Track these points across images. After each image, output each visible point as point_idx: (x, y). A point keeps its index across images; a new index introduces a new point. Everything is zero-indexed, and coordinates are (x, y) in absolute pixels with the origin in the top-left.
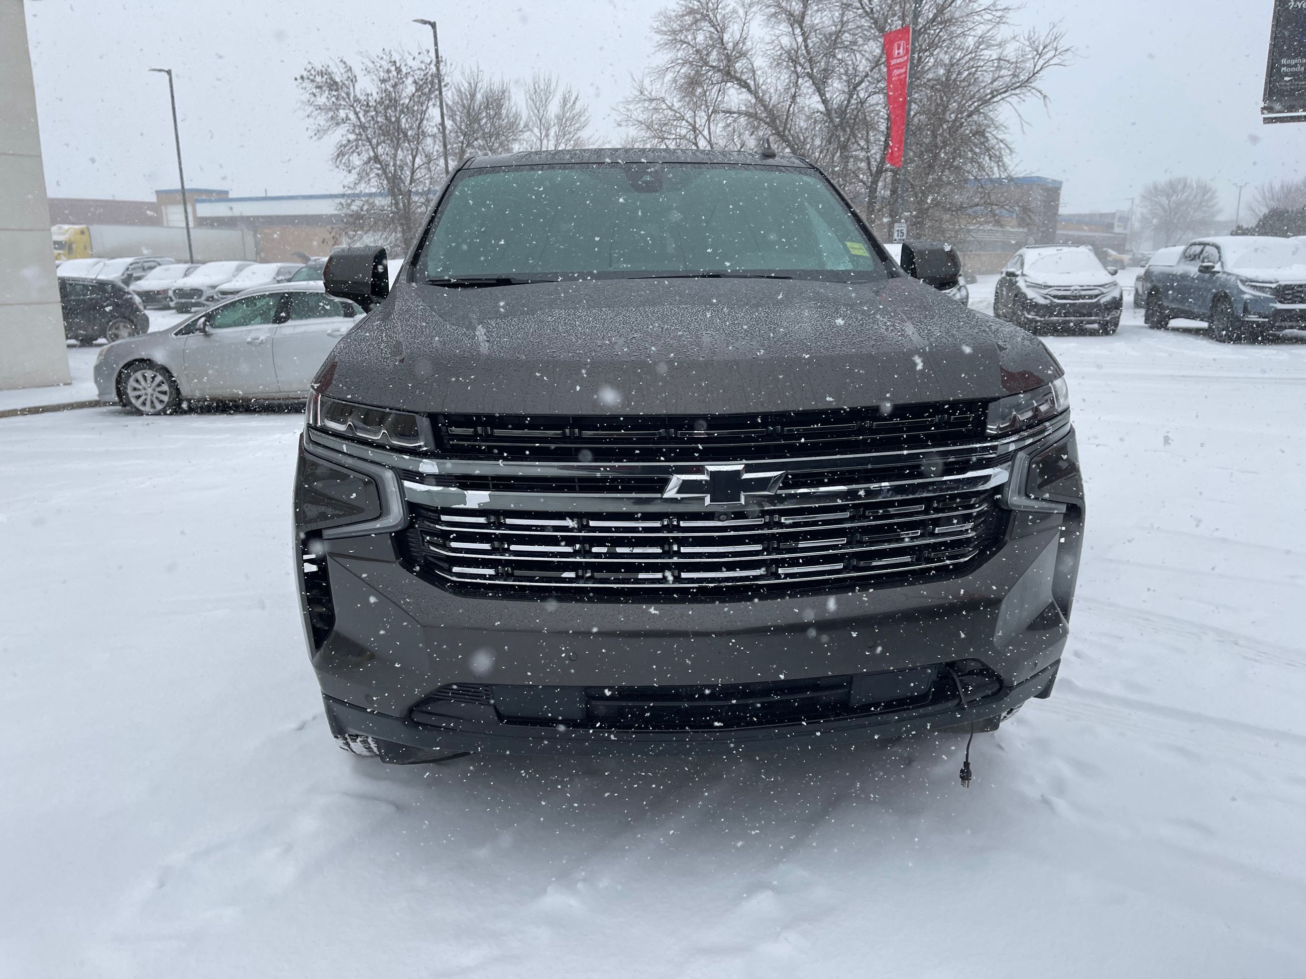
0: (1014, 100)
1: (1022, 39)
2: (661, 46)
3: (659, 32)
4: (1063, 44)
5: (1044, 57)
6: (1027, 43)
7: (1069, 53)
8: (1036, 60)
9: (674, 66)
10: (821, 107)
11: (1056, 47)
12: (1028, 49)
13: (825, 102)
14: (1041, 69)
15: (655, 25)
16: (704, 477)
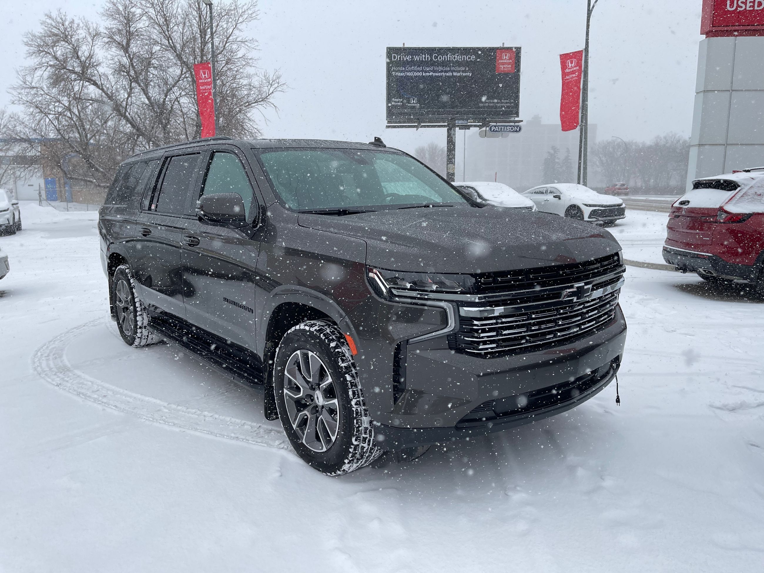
0: (260, 107)
1: (261, 76)
2: (31, 54)
3: (27, 44)
4: (282, 81)
5: (273, 86)
6: (264, 78)
7: (285, 86)
8: (269, 88)
9: (41, 67)
10: (147, 102)
11: (278, 82)
12: (265, 81)
13: (149, 98)
14: (272, 92)
15: (25, 40)
16: (575, 290)
